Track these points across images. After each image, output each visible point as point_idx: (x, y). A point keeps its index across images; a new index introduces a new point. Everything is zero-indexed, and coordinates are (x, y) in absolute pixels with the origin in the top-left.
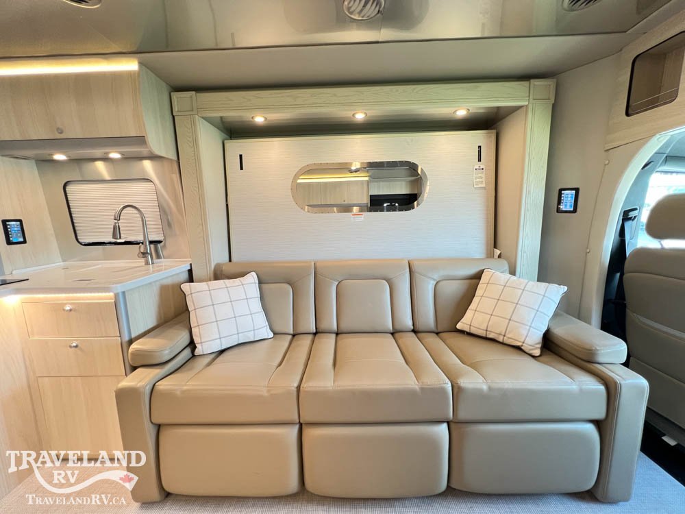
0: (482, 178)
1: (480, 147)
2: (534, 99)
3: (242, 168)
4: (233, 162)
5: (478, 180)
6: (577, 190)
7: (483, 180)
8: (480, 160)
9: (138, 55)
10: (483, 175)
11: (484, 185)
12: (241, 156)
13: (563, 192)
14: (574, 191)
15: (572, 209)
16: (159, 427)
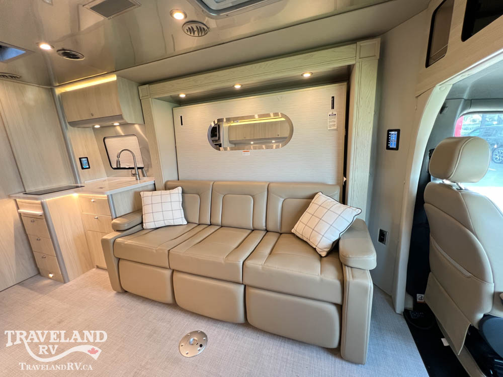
0: (334, 122)
1: (333, 97)
2: (360, 58)
3: (182, 125)
4: (178, 121)
5: (331, 124)
6: (398, 131)
7: (336, 123)
8: (333, 108)
9: (116, 72)
10: (336, 120)
11: (336, 128)
12: (181, 117)
13: (390, 133)
14: (396, 132)
15: (395, 147)
16: (119, 259)
